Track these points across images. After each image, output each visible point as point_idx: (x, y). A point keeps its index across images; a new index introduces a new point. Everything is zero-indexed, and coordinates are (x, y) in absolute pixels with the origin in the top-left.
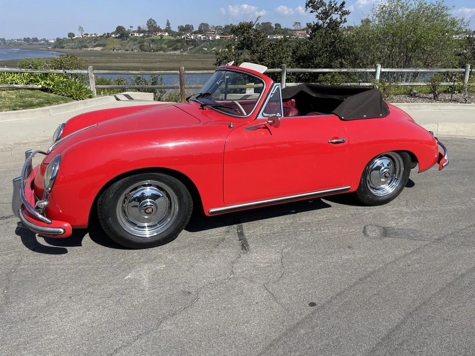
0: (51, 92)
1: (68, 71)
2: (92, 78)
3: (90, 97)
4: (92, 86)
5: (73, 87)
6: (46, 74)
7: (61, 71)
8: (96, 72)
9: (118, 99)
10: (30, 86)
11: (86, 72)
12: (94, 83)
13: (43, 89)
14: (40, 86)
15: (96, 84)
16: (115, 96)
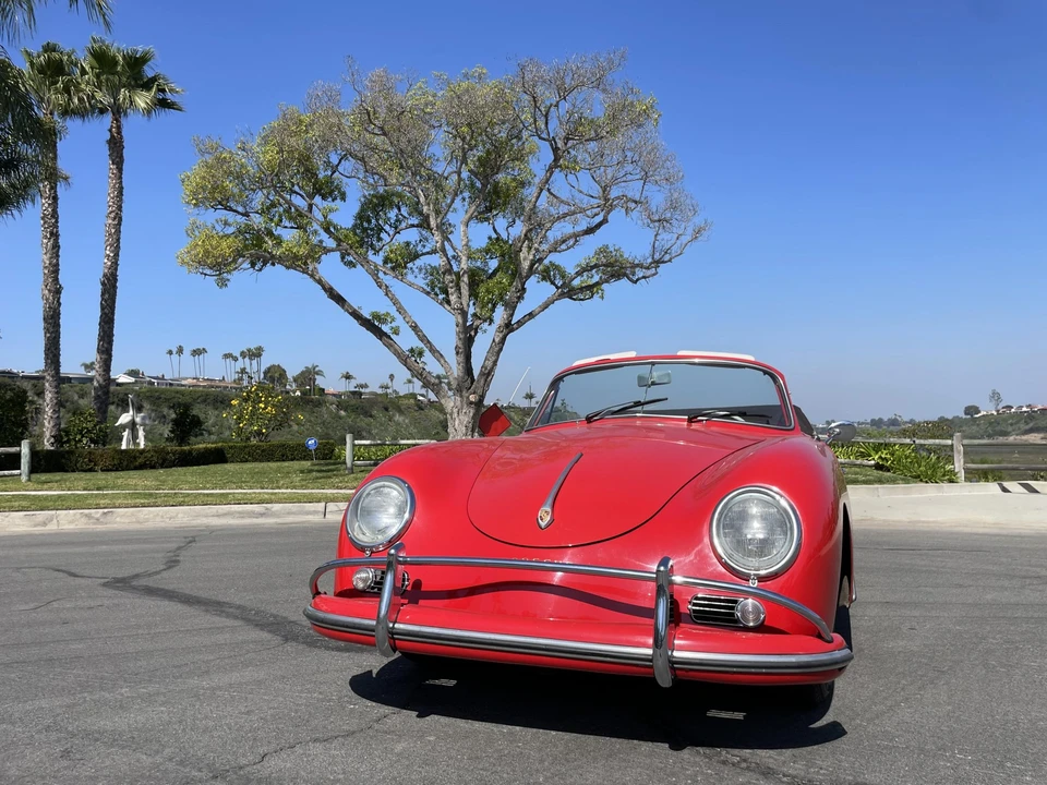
0: (889, 471)
1: (917, 441)
2: (959, 452)
3: (951, 481)
4: (959, 465)
5: (923, 463)
6: (887, 445)
7: (908, 441)
8: (966, 442)
9: (1005, 490)
10: (859, 462)
11: (949, 442)
12: (962, 461)
13: (878, 467)
14: (873, 462)
15: (965, 463)
16: (1001, 485)
